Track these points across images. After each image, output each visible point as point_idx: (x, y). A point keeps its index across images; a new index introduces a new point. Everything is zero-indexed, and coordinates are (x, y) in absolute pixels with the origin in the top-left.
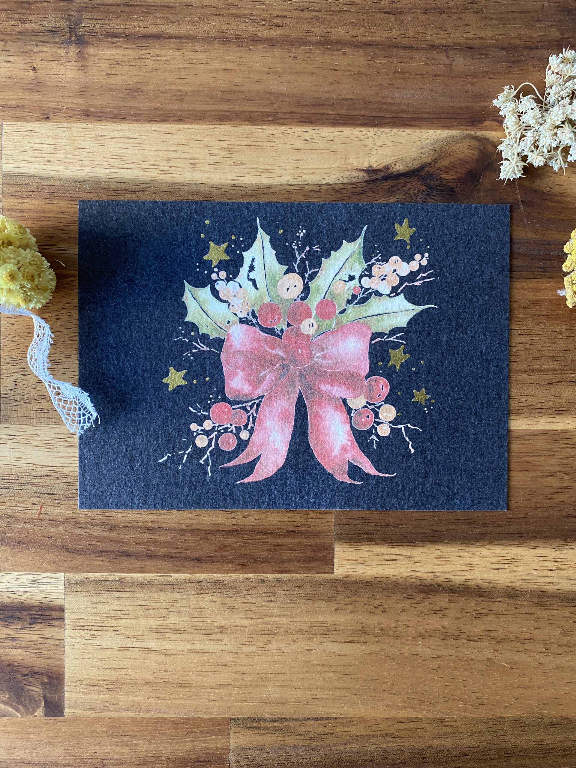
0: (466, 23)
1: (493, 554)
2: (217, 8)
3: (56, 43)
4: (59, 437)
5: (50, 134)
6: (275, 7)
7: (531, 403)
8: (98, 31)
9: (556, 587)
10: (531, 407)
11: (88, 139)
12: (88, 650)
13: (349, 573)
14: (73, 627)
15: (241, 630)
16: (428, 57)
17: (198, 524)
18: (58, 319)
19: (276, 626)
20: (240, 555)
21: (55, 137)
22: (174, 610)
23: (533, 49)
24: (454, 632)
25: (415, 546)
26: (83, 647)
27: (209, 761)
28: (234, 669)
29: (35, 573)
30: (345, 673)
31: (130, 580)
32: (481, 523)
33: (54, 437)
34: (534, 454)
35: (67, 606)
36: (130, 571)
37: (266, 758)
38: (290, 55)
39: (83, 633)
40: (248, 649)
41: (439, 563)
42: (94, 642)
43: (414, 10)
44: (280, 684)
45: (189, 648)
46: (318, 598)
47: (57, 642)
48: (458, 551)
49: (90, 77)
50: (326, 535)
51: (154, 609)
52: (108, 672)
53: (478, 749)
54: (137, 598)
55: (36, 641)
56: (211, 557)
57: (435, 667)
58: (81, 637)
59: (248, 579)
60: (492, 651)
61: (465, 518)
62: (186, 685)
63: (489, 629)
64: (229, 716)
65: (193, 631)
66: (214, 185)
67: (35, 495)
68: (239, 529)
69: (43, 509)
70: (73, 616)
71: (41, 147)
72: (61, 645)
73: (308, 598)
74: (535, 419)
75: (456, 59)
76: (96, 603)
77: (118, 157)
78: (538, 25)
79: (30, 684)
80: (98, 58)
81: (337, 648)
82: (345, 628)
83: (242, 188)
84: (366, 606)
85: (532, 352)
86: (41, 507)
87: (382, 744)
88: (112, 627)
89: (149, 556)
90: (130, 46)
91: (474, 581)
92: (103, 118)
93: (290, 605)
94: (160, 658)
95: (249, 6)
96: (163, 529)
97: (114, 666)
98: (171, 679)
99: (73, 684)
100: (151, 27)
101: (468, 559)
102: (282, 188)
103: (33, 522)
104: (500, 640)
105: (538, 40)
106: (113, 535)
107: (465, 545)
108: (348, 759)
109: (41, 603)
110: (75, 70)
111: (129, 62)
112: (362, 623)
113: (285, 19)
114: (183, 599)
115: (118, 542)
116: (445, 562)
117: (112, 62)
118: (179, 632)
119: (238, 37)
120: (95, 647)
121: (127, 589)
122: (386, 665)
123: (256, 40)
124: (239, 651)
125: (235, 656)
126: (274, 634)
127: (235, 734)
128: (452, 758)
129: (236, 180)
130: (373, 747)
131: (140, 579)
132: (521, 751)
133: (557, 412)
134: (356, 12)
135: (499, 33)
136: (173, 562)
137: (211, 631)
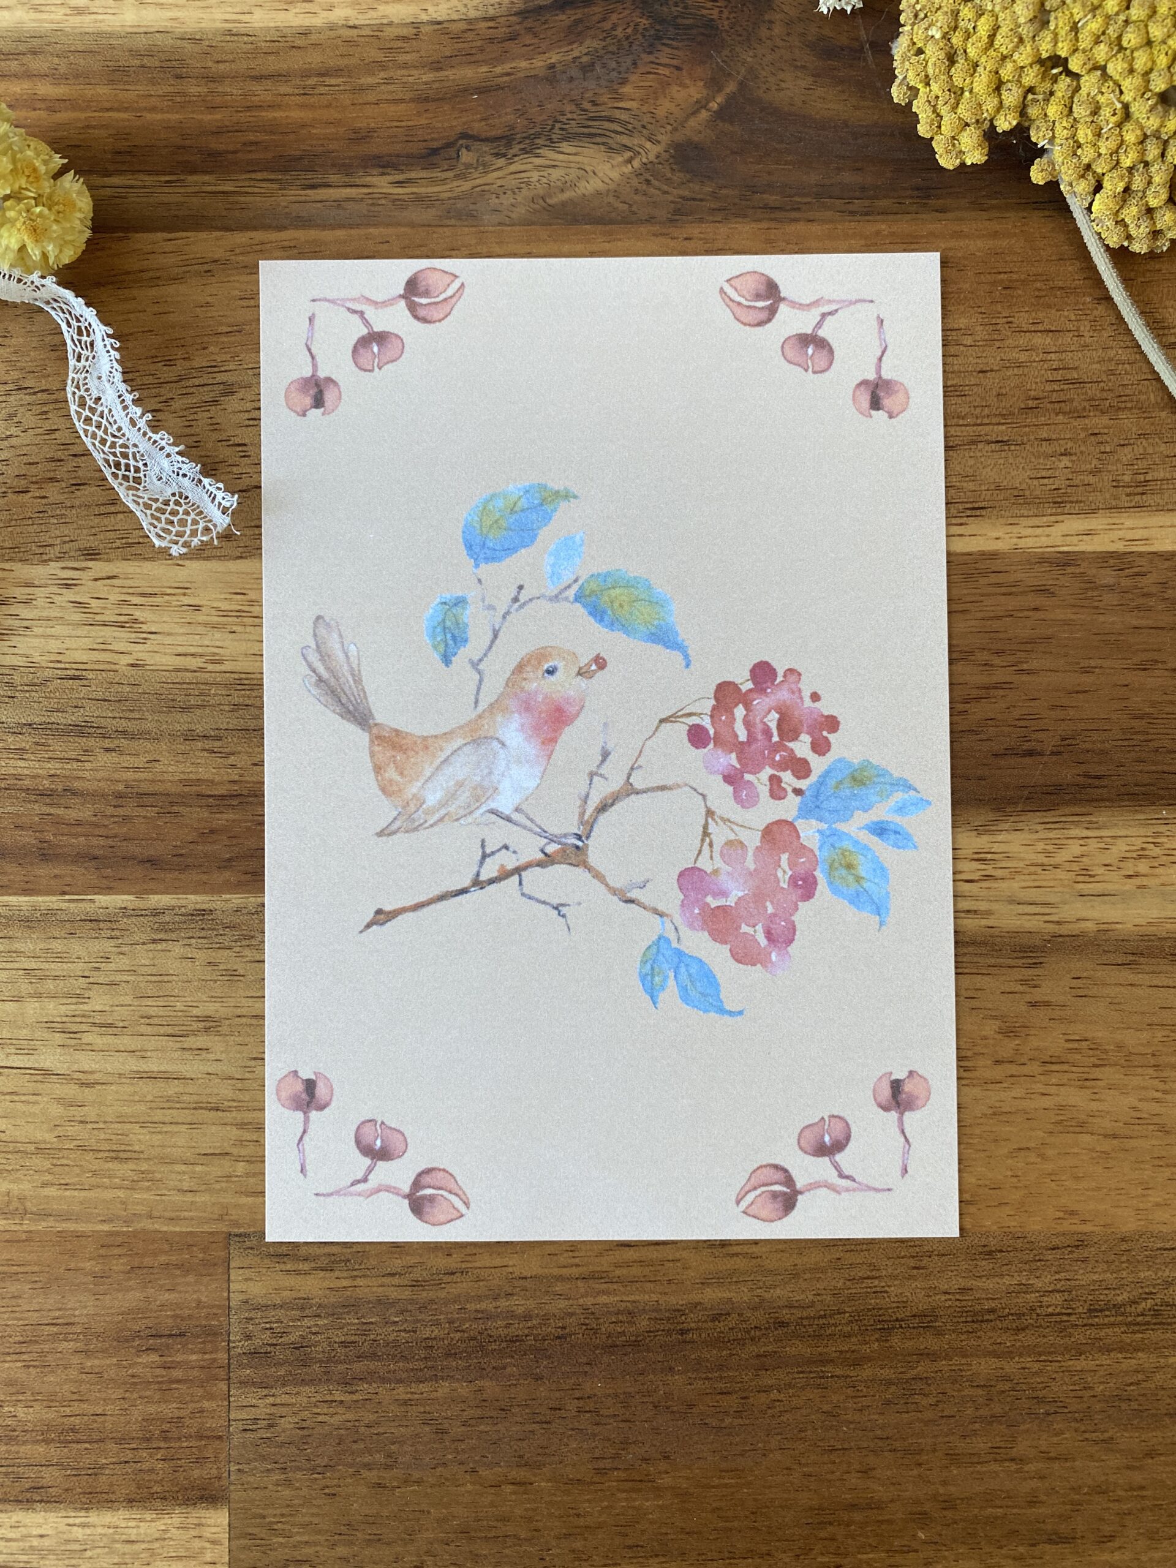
9: (984, 922)
15: (251, 1025)
17: (153, 781)
22: (102, 980)
27: (181, 1335)
28: (235, 1118)
37: (314, 1330)
45: (135, 1069)
51: (56, 978)
53: (811, 1312)
54: (20, 954)
56: (182, 855)
62: (129, 1155)
64: (224, 1229)
65: (144, 1029)
66: (186, 33)
68: (245, 792)
83: (246, 39)
87: (582, 1297)
89: (44, 854)
94: (71, 1091)
96: (74, 793)
98: (94, 1142)
102: (332, 34)
108: (502, 1332)
114: (121, 953)
118: (110, 1031)
124: (247, 1075)
125: (239, 1085)
127: (241, 1271)
128: (748, 1332)
129: (234, 21)
130: (563, 1304)
131: (24, 909)
132: (914, 1316)
133: (969, 513)
136: (97, 868)
137: (184, 1028)
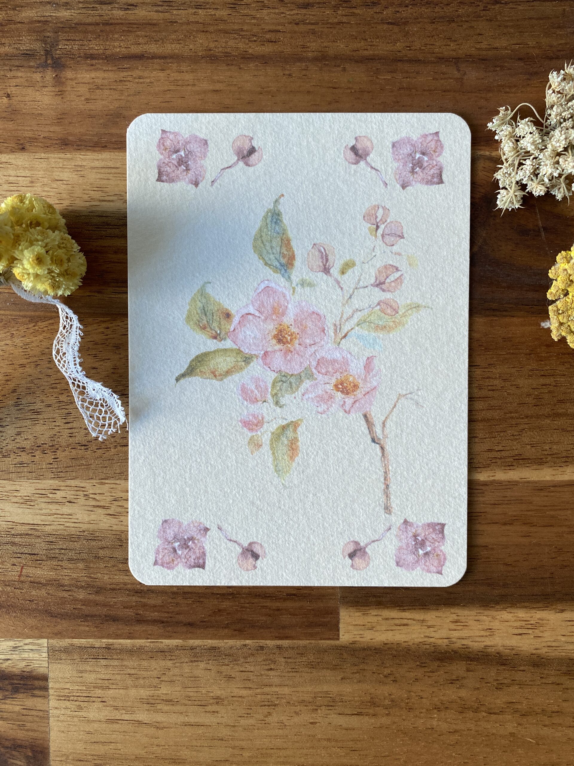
0: (478, 31)
1: (515, 618)
2: (204, 24)
3: (31, 67)
4: (40, 493)
5: (26, 166)
6: (267, 21)
7: (555, 451)
8: (76, 53)
10: (556, 456)
11: (66, 170)
12: (74, 722)
13: (356, 639)
14: (57, 698)
15: (238, 701)
16: (436, 71)
18: (37, 365)
19: (277, 696)
20: (237, 619)
21: (31, 169)
22: (166, 679)
23: (553, 58)
24: (473, 704)
25: (429, 609)
26: (68, 719)
28: (231, 744)
29: (16, 640)
30: (353, 749)
31: (119, 647)
32: (501, 584)
33: (34, 492)
34: (559, 508)
35: (51, 675)
36: (118, 637)
38: (285, 73)
39: (68, 704)
40: (246, 721)
41: (455, 628)
42: (80, 714)
43: (420, 20)
44: (282, 760)
45: (183, 721)
46: (322, 666)
47: (41, 714)
48: (476, 614)
49: (68, 103)
50: (331, 599)
51: (144, 678)
52: (96, 746)
54: (127, 667)
55: (19, 712)
56: (205, 622)
57: (452, 743)
58: (66, 708)
59: (245, 645)
60: (516, 725)
61: (483, 578)
62: (179, 761)
63: (512, 701)
65: (187, 702)
67: (15, 555)
68: (235, 592)
69: (24, 571)
70: (57, 686)
71: (17, 180)
72: (45, 716)
73: (311, 666)
74: (561, 469)
75: (467, 73)
76: (81, 672)
77: (99, 189)
78: (559, 32)
79: (13, 757)
80: (76, 82)
81: (343, 721)
82: (353, 699)
84: (375, 675)
85: (556, 395)
86: (22, 568)
88: (100, 697)
89: (138, 621)
90: (110, 68)
91: (495, 648)
92: (83, 147)
93: (291, 674)
94: (152, 731)
95: (239, 21)
97: (102, 740)
98: (163, 754)
99: (59, 759)
100: (132, 47)
101: (487, 623)
103: (13, 584)
104: (524, 713)
105: (559, 49)
106: (100, 598)
107: (483, 608)
109: (23, 671)
110: (52, 96)
111: (110, 85)
112: (370, 694)
113: (279, 33)
114: (175, 667)
115: (105, 605)
116: (462, 627)
117: (91, 86)
118: (171, 703)
119: (227, 55)
120: (82, 719)
121: (115, 657)
122: (398, 740)
123: (246, 58)
124: (236, 724)
125: (233, 729)
126: (275, 705)
131: (129, 646)
134: (356, 24)
135: (515, 42)
136: (164, 627)
137: (206, 702)
